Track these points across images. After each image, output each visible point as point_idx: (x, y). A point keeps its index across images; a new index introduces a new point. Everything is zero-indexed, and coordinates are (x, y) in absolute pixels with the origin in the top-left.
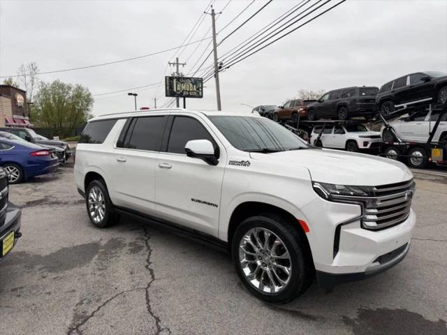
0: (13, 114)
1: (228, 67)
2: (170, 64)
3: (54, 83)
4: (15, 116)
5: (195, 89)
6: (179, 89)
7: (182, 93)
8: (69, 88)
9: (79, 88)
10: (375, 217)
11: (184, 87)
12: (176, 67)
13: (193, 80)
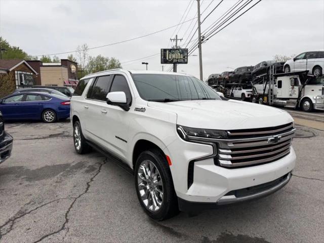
0: (69, 78)
1: (208, 39)
2: (171, 40)
3: (98, 57)
4: (70, 80)
5: (182, 57)
6: (170, 57)
7: (172, 61)
8: (107, 60)
9: (113, 60)
10: (230, 157)
11: (174, 56)
12: (175, 42)
13: (181, 50)
